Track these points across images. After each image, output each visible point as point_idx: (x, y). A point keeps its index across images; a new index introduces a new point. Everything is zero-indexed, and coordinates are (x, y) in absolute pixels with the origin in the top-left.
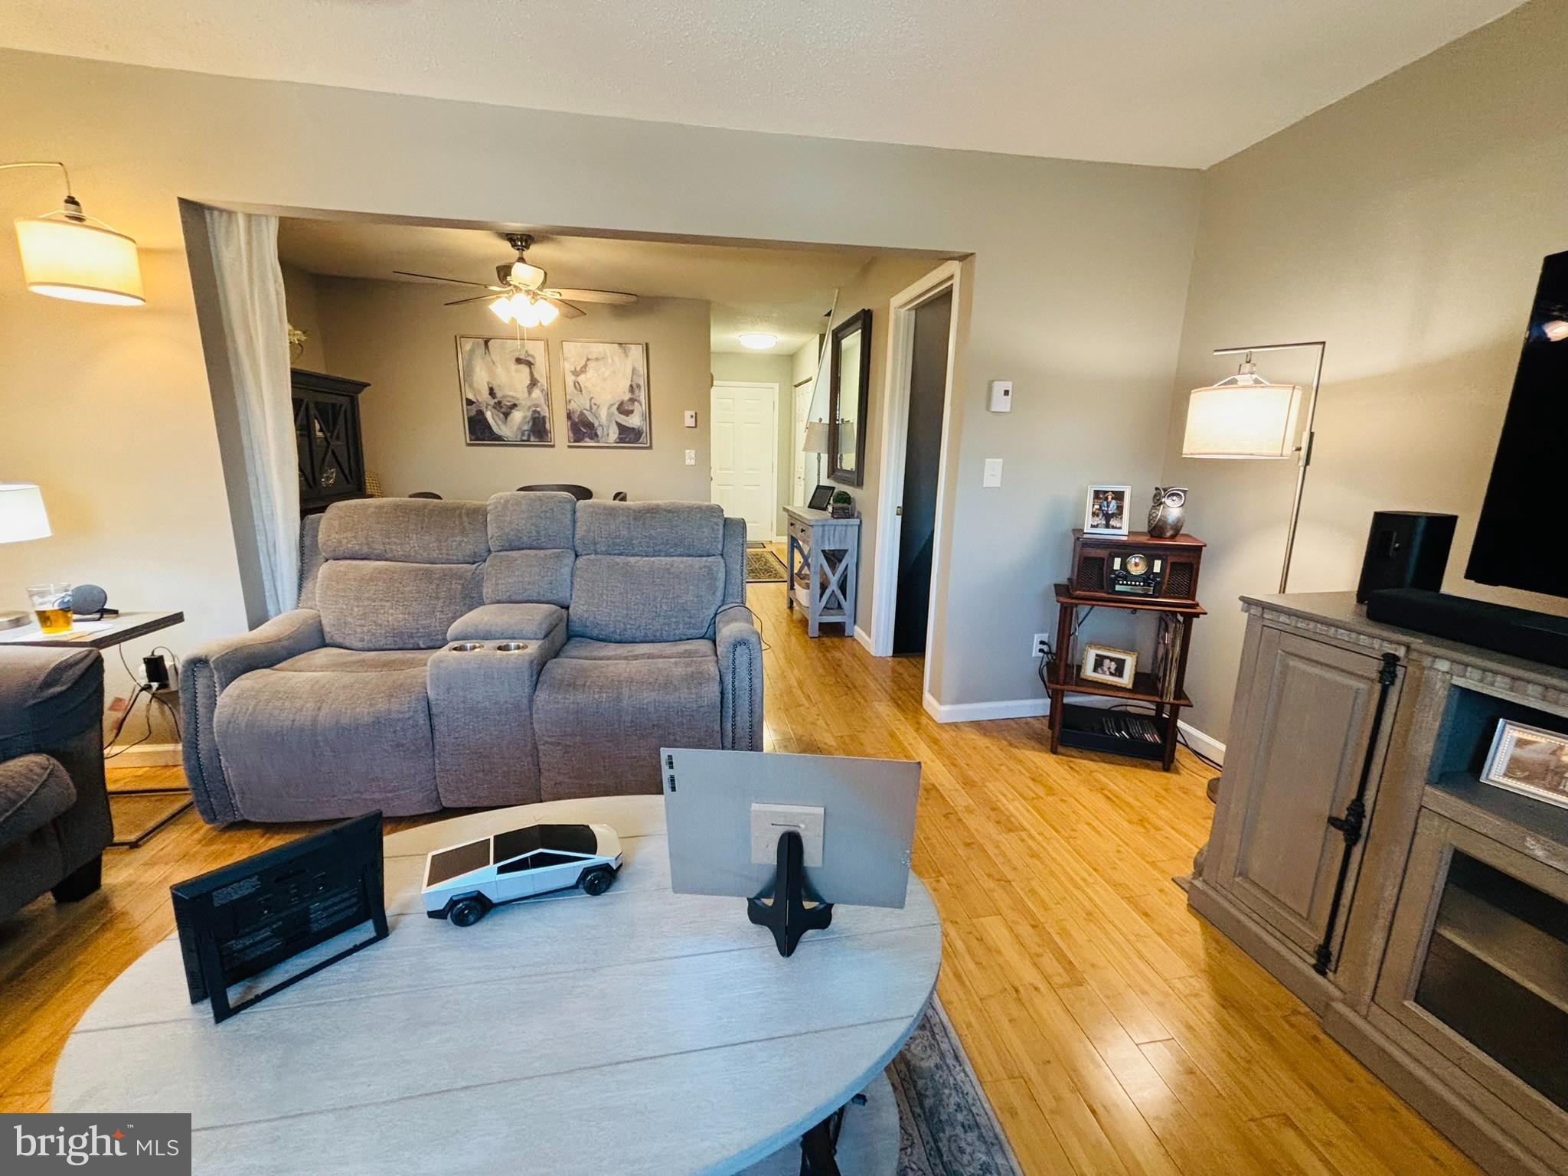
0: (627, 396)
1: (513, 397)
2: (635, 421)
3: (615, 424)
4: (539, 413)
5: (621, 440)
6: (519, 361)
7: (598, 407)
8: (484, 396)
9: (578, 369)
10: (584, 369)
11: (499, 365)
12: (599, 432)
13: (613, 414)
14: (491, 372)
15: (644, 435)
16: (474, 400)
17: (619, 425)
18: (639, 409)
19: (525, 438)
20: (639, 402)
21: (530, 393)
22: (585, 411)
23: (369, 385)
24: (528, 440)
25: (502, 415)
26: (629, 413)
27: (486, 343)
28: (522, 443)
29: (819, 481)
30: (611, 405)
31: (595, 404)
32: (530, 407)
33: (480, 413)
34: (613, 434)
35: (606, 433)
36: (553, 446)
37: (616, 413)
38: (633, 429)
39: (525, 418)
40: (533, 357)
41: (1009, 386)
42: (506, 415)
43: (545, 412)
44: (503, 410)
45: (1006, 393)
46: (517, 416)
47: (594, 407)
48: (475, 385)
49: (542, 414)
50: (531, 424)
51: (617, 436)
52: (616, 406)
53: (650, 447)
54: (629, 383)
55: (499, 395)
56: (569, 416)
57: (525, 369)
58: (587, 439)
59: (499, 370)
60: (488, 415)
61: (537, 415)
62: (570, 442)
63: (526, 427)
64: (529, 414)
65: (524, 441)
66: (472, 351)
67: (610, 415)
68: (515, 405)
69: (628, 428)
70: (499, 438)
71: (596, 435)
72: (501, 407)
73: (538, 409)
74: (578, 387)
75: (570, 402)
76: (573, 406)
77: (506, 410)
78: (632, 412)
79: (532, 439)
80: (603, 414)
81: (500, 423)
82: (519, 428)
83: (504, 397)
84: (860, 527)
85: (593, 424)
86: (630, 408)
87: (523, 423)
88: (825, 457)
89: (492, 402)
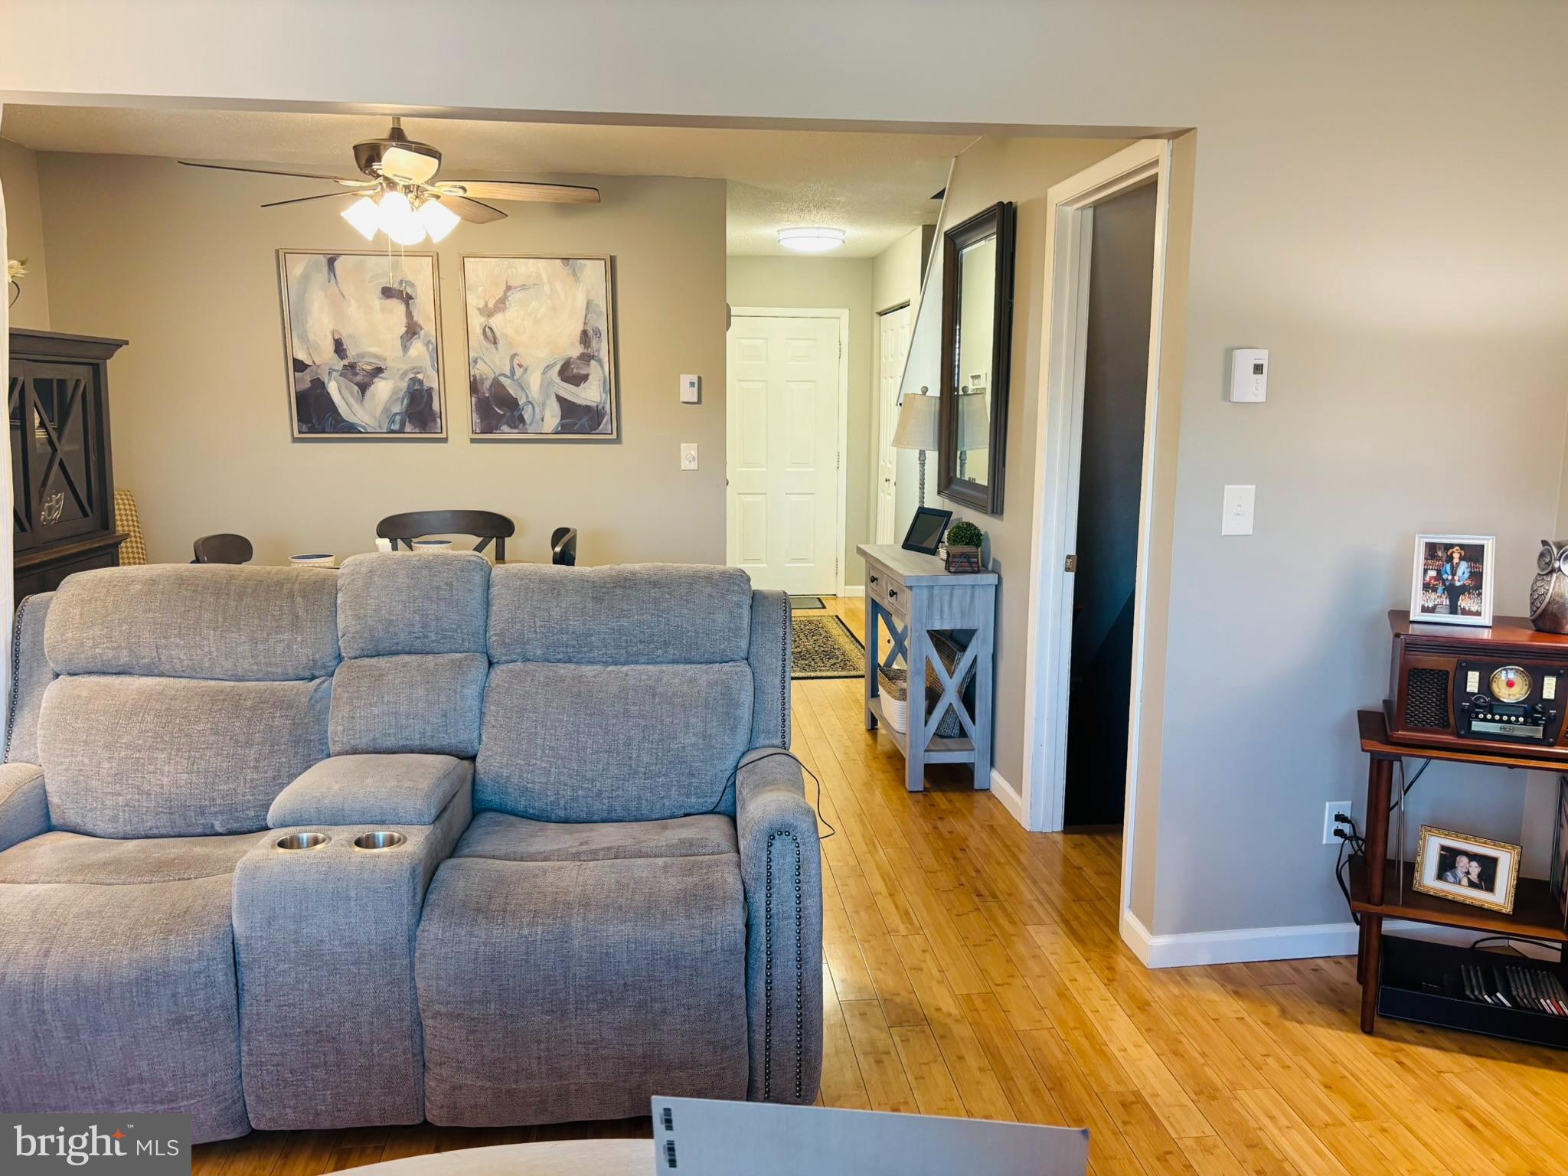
0: (576, 351)
1: (376, 356)
2: (590, 394)
3: (554, 399)
4: (421, 382)
5: (564, 428)
6: (387, 292)
7: (526, 370)
8: (323, 356)
9: (491, 305)
10: (501, 304)
11: (353, 302)
12: (527, 416)
13: (551, 382)
14: (338, 315)
15: (606, 418)
16: (308, 362)
17: (560, 399)
18: (597, 373)
19: (396, 427)
21: (405, 348)
22: (502, 379)
23: (127, 343)
24: (401, 431)
25: (356, 388)
26: (578, 380)
27: (331, 262)
28: (392, 434)
29: (922, 498)
30: (549, 367)
31: (520, 366)
32: (405, 373)
33: (319, 385)
34: (552, 418)
35: (538, 417)
36: (445, 440)
37: (558, 380)
38: (588, 407)
39: (395, 392)
40: (412, 285)
41: (1262, 356)
42: (363, 388)
43: (431, 381)
44: (358, 379)
45: (1258, 369)
46: (383, 389)
47: (519, 372)
48: (311, 337)
49: (427, 384)
50: (405, 402)
51: (558, 420)
52: (558, 368)
53: (618, 440)
54: (581, 328)
55: (352, 352)
56: (474, 387)
57: (398, 307)
58: (505, 428)
59: (353, 310)
60: (333, 388)
61: (417, 387)
62: (474, 432)
63: (397, 408)
64: (404, 384)
65: (393, 432)
66: (306, 277)
67: (546, 385)
68: (378, 371)
69: (579, 406)
70: (351, 428)
71: (522, 420)
72: (356, 374)
73: (420, 376)
74: (491, 336)
75: (476, 362)
76: (481, 369)
77: (363, 379)
78: (585, 378)
79: (408, 428)
80: (534, 382)
81: (352, 400)
82: (386, 410)
83: (362, 355)
84: (998, 588)
85: (516, 400)
86: (583, 372)
87: (393, 399)
88: (932, 457)
89: (339, 365)
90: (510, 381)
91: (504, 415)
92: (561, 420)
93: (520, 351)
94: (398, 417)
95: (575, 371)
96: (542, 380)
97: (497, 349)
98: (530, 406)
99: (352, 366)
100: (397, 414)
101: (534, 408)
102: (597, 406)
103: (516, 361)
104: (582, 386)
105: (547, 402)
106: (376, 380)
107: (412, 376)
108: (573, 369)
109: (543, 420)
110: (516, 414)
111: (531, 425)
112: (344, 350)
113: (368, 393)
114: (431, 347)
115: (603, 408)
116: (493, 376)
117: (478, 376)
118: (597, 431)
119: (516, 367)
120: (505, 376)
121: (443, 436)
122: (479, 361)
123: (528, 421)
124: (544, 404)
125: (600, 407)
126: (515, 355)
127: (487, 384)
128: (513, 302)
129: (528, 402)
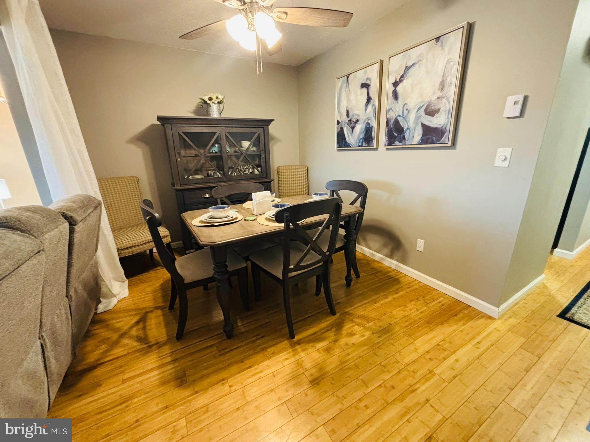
0: (436, 95)
1: (357, 115)
2: (440, 120)
3: (420, 125)
4: (369, 124)
5: (423, 141)
6: (362, 86)
7: (409, 112)
8: (344, 117)
9: (398, 80)
10: (402, 78)
11: (352, 93)
12: (406, 136)
13: (420, 117)
14: (349, 100)
15: (447, 134)
16: (340, 121)
17: (423, 125)
18: (447, 107)
19: (360, 144)
20: (448, 99)
21: (366, 109)
22: (399, 118)
23: (274, 120)
24: (362, 146)
25: (351, 129)
26: (434, 113)
27: (348, 78)
28: (359, 148)
30: (420, 108)
31: (407, 110)
32: (365, 121)
33: (342, 129)
34: (417, 135)
35: (411, 136)
36: (376, 149)
37: (423, 114)
38: (436, 129)
39: (362, 129)
42: (353, 128)
44: (352, 125)
46: (358, 129)
47: (406, 112)
48: (341, 110)
49: (371, 125)
50: (364, 133)
52: (424, 107)
53: (453, 147)
54: (440, 80)
55: (350, 115)
56: (387, 124)
57: (365, 90)
58: (397, 143)
59: (352, 97)
60: (345, 130)
61: (368, 126)
62: (386, 145)
63: (362, 136)
64: (364, 126)
65: (359, 146)
66: (341, 87)
67: (418, 118)
68: (358, 121)
69: (433, 128)
70: (348, 146)
71: (404, 138)
72: (351, 123)
73: (369, 121)
74: (396, 96)
75: (389, 111)
76: (391, 114)
77: (353, 124)
78: (438, 111)
79: (364, 145)
80: (412, 117)
81: (349, 134)
82: (359, 137)
83: (353, 115)
85: (403, 128)
86: (438, 107)
87: (360, 133)
89: (347, 120)
90: (401, 118)
91: (397, 136)
92: (422, 137)
93: (408, 102)
94: (361, 140)
95: (433, 108)
96: (416, 116)
97: (398, 102)
99: (350, 120)
100: (361, 139)
101: (410, 131)
102: (442, 127)
103: (405, 108)
104: (436, 115)
105: (416, 128)
106: (356, 125)
107: (367, 121)
108: (432, 107)
109: (413, 137)
110: (402, 135)
111: (408, 140)
112: (349, 114)
113: (354, 131)
114: (374, 107)
115: (445, 128)
116: (395, 117)
117: (389, 118)
118: (439, 142)
119: (405, 111)
120: (400, 116)
121: (375, 147)
122: (391, 110)
123: (407, 139)
124: (415, 129)
125: (444, 128)
126: (405, 104)
127: (393, 121)
128: (407, 76)
129: (408, 129)
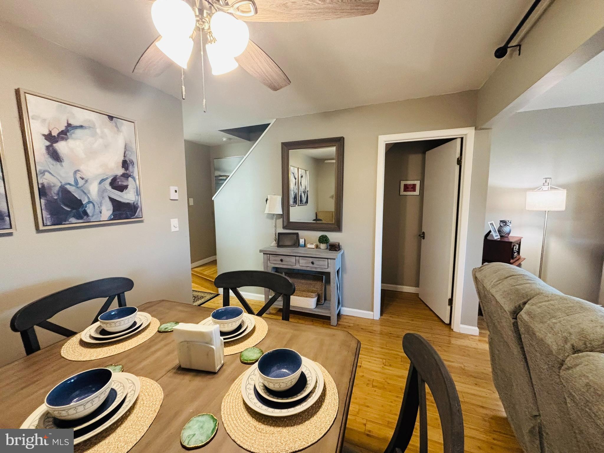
0: (120, 171)
2: (129, 196)
3: (108, 199)
5: (115, 217)
7: (86, 181)
9: (55, 134)
10: (64, 135)
12: (89, 210)
13: (105, 190)
15: (138, 209)
17: (112, 200)
18: (133, 185)
20: (133, 178)
22: (68, 187)
26: (122, 188)
29: (276, 230)
30: (102, 181)
31: (83, 179)
34: (107, 211)
35: (97, 210)
37: (109, 188)
38: (128, 204)
47: (81, 182)
51: (111, 212)
52: (109, 180)
54: (122, 158)
56: (43, 193)
58: (73, 220)
67: (102, 192)
69: (124, 203)
71: (86, 213)
74: (55, 156)
75: (43, 173)
76: (46, 179)
78: (126, 187)
80: (93, 189)
85: (80, 201)
86: (125, 184)
90: (74, 188)
91: (71, 211)
92: (113, 212)
93: (82, 168)
95: (120, 183)
96: (99, 188)
97: (62, 166)
98: (91, 205)
101: (94, 205)
102: (134, 203)
103: (78, 175)
104: (125, 191)
105: (103, 202)
108: (118, 182)
109: (101, 213)
110: (81, 210)
111: (92, 216)
115: (137, 204)
116: (60, 185)
117: (46, 184)
118: (134, 217)
119: (80, 180)
120: (70, 185)
121: (12, 230)
122: (46, 173)
123: (90, 214)
124: (101, 203)
125: (135, 203)
126: (78, 171)
127: (56, 190)
128: (73, 135)
129: (90, 202)
